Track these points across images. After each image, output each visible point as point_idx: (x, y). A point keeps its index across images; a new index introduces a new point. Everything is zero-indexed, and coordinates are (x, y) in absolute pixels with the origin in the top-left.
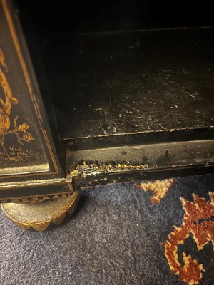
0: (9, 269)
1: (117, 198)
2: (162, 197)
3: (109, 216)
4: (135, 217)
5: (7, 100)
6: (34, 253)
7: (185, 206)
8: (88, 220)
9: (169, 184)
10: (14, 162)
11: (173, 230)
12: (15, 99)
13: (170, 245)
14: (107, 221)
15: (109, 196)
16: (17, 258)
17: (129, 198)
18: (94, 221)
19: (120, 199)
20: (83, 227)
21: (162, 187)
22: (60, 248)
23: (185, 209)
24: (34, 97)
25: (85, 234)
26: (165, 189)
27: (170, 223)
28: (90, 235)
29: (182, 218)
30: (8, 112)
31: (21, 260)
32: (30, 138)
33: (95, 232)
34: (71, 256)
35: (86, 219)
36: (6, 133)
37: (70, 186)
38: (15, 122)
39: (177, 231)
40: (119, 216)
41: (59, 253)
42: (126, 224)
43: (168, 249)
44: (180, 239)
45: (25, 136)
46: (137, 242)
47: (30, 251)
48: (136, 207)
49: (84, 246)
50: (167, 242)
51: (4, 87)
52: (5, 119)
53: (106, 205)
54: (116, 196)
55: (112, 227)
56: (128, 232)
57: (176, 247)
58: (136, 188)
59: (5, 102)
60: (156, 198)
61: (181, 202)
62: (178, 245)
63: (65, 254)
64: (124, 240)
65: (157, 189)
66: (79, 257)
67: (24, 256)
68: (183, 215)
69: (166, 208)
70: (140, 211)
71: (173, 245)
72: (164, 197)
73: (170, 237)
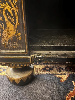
0: (2, 98)
1: (47, 79)
2: (65, 80)
3: (43, 84)
4: (54, 86)
5: (17, 24)
6: (13, 94)
7: (74, 84)
8: (35, 85)
9: (67, 76)
10: (14, 48)
11: (69, 92)
12: (19, 24)
13: (68, 97)
14: (42, 86)
15: (44, 78)
16: (6, 95)
17: (52, 79)
18: (38, 86)
19: (48, 79)
20: (33, 87)
21: (65, 77)
22: (23, 93)
23: (74, 85)
24: (24, 21)
25: (34, 90)
26: (66, 78)
27: (68, 89)
28: (36, 90)
29: (73, 88)
30: (16, 28)
31: (8, 96)
32: (21, 39)
33: (38, 89)
34: (27, 97)
35: (34, 84)
36: (14, 36)
37: (31, 60)
38: (17, 32)
39: (71, 92)
40: (47, 84)
41: (23, 95)
42: (50, 88)
43: (67, 98)
44: (72, 96)
45: (19, 38)
46: (54, 95)
47: (12, 93)
48: (54, 82)
49: (33, 94)
50: (67, 96)
51: (17, 19)
52: (15, 30)
53: (43, 81)
54: (46, 78)
55: (44, 88)
56: (51, 91)
57: (71, 98)
58: (54, 76)
59: (16, 24)
60: (62, 80)
61: (72, 83)
62: (71, 97)
63: (25, 96)
64: (49, 94)
65: (63, 77)
66: (30, 98)
67: (9, 95)
68: (73, 87)
69: (67, 84)
70: (56, 84)
71: (69, 97)
72: (66, 80)
73: (68, 94)
